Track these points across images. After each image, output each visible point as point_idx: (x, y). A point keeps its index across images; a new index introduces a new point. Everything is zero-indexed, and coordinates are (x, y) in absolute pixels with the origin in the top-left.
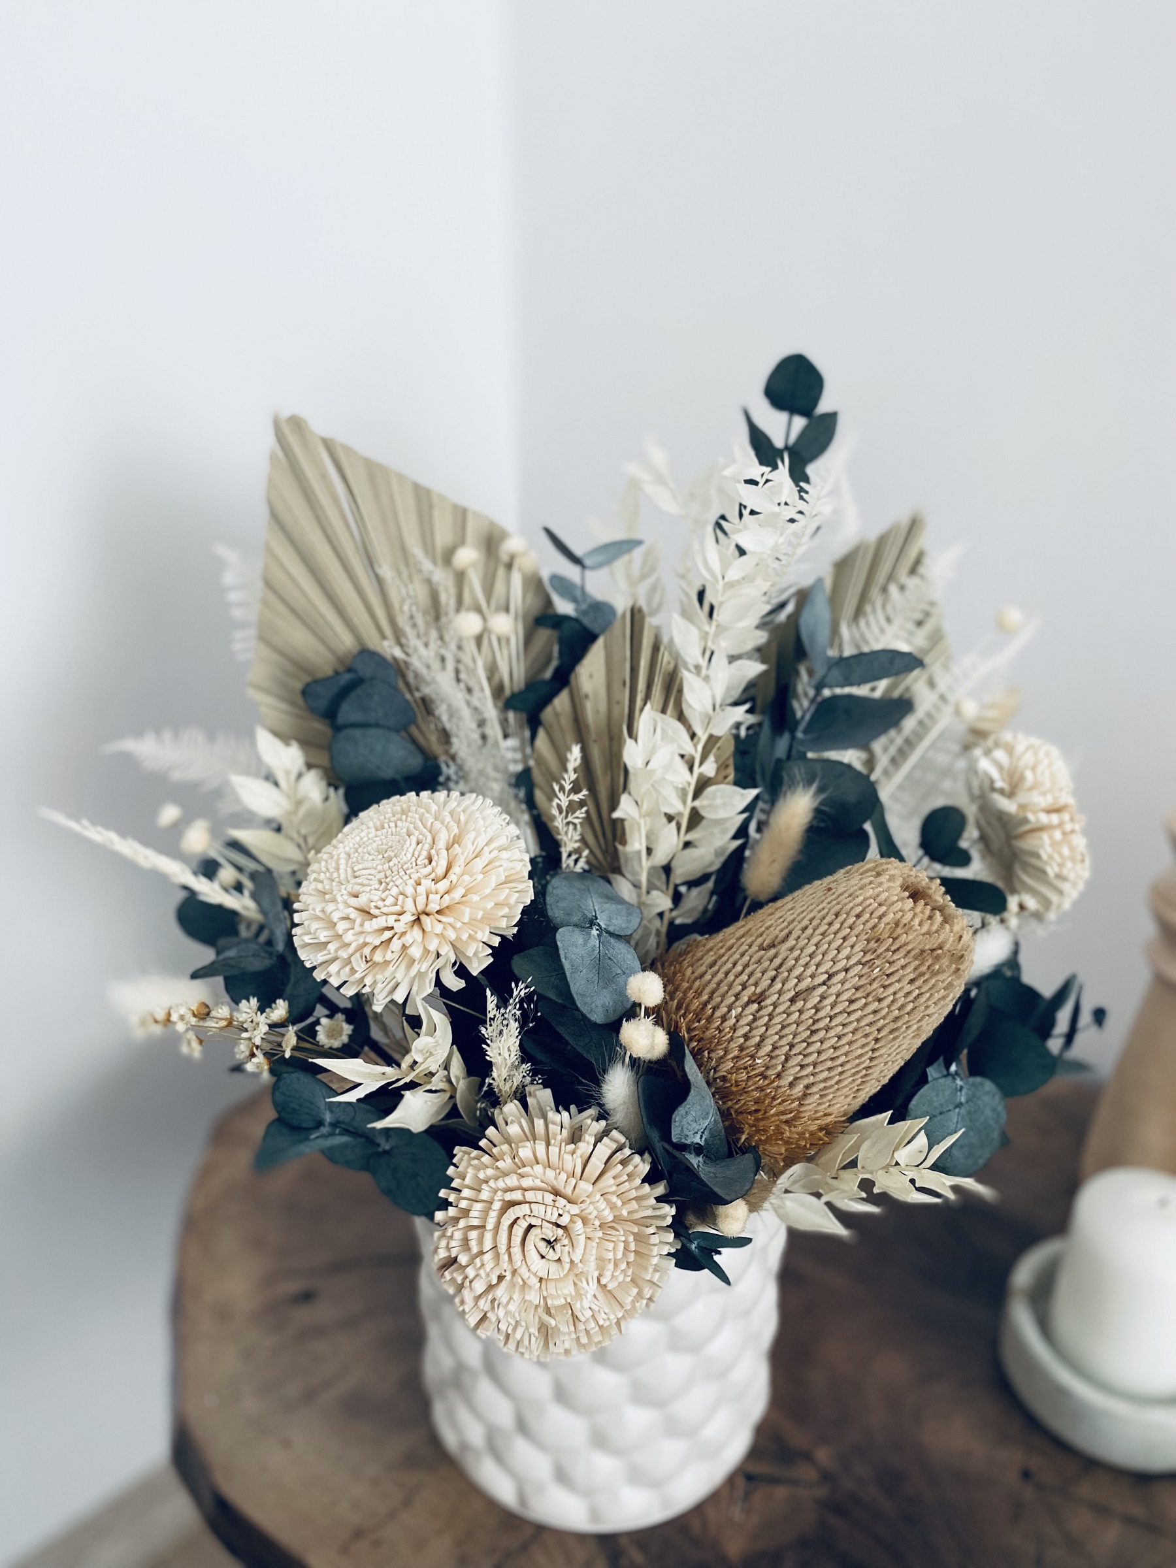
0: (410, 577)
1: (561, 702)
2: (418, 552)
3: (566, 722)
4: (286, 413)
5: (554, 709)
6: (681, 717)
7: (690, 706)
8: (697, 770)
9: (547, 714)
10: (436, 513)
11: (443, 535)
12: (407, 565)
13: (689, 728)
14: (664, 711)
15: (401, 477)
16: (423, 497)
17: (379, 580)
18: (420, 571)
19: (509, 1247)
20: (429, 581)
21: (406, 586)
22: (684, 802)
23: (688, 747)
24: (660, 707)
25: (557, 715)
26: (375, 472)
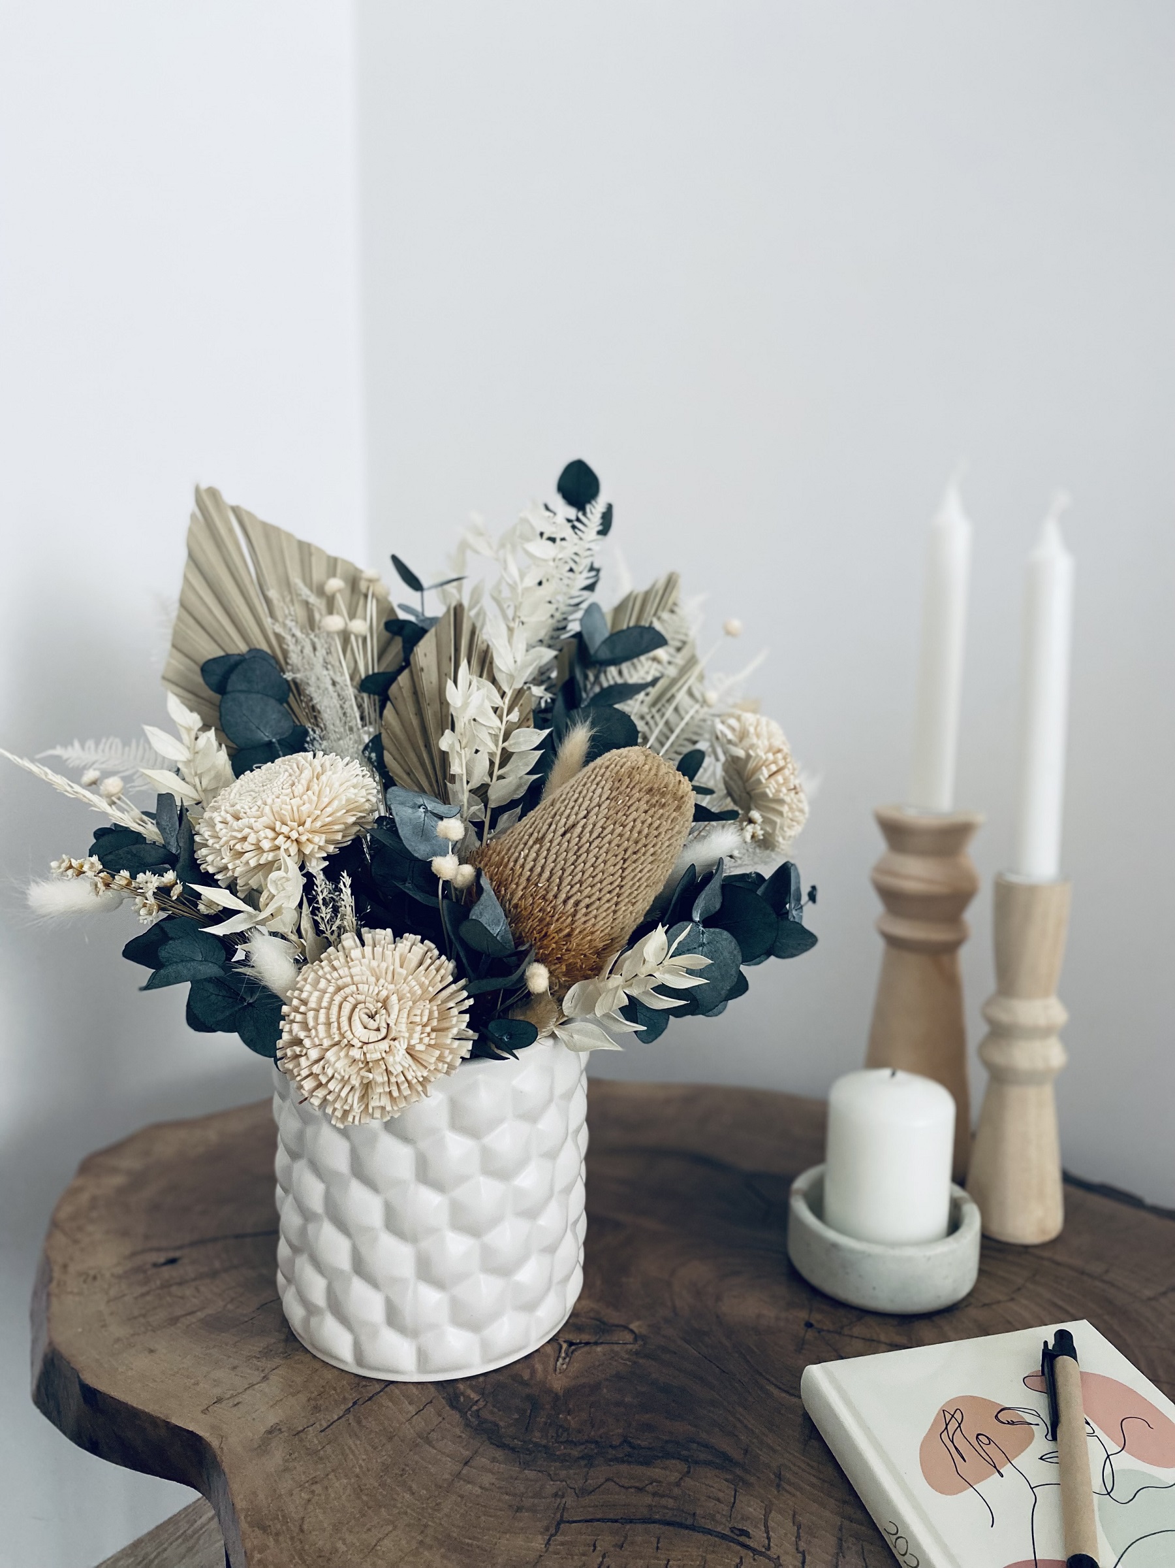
0: (292, 601)
1: (403, 679)
2: (297, 581)
3: (407, 692)
4: (204, 486)
5: (399, 684)
6: (494, 681)
7: (500, 670)
8: (505, 719)
9: (393, 690)
10: (314, 559)
11: (318, 573)
12: (290, 593)
13: (499, 688)
14: (481, 676)
15: (289, 536)
16: (305, 550)
17: (268, 601)
18: (298, 595)
19: (339, 1017)
20: (307, 603)
21: (288, 608)
22: (497, 746)
23: (498, 701)
24: (479, 674)
25: (400, 688)
26: (270, 531)
